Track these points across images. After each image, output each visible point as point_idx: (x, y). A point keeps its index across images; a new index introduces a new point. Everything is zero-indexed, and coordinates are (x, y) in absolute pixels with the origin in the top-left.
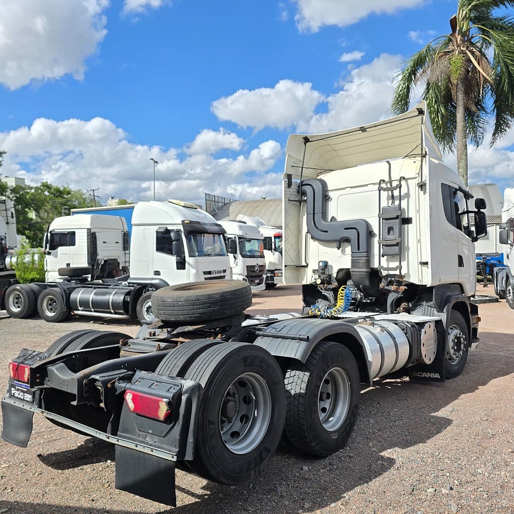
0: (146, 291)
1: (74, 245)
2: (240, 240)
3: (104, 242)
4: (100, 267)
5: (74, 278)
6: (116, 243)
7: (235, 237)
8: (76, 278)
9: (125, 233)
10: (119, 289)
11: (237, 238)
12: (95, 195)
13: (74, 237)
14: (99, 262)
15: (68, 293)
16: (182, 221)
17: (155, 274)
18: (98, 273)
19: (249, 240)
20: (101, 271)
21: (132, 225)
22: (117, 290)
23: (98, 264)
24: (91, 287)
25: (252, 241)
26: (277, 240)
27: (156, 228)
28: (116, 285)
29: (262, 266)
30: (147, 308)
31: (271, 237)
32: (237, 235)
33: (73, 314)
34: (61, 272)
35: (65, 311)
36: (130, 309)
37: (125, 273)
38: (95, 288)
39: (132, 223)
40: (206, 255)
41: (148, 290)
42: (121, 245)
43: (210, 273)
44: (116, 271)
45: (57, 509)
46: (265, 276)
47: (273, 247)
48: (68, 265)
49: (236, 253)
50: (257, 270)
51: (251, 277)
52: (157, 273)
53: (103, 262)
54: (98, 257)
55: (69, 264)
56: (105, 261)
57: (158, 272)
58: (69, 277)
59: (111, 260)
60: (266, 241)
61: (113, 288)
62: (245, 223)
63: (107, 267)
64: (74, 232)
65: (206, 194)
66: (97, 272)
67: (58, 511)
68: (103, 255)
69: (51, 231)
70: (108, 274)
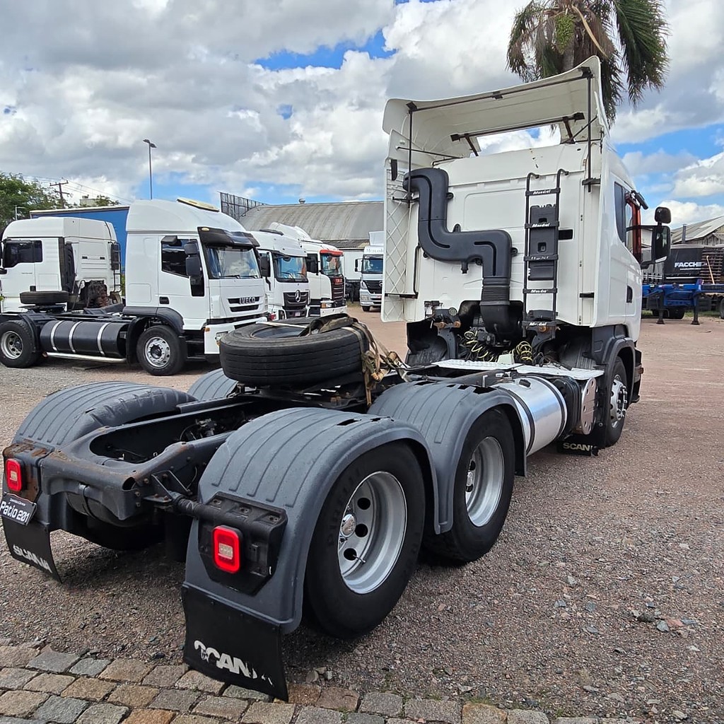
0: (148, 325)
1: (41, 261)
2: (275, 258)
3: (84, 258)
4: (79, 293)
5: (43, 307)
6: (101, 258)
7: (268, 253)
8: (47, 307)
9: (112, 245)
10: (110, 321)
11: (270, 254)
12: (63, 191)
13: (39, 249)
14: (78, 285)
15: (38, 327)
16: (198, 228)
17: (161, 303)
18: (78, 301)
19: (287, 258)
20: (81, 297)
21: (127, 233)
22: (107, 324)
23: (77, 288)
24: (71, 320)
25: (292, 258)
26: (325, 258)
27: (161, 237)
28: (105, 317)
29: (304, 293)
30: (152, 348)
31: (317, 255)
32: (271, 251)
33: (45, 356)
34: (24, 298)
35: (34, 352)
36: (127, 349)
37: (115, 301)
38: (75, 321)
39: (127, 229)
40: (232, 276)
41: (152, 325)
42: (108, 261)
43: (237, 301)
44: (103, 298)
45: (65, 608)
46: (308, 308)
47: (320, 269)
48: (33, 288)
49: (269, 276)
50: (298, 299)
51: (290, 308)
52: (164, 300)
53: (83, 285)
54: (77, 278)
55: (35, 287)
56: (87, 284)
57: (166, 298)
58: (37, 305)
59: (95, 282)
60: (309, 260)
61: (102, 321)
62: (282, 234)
63: (90, 292)
64: (40, 242)
65: (221, 193)
66: (76, 299)
67: (67, 610)
68: (83, 274)
69: (5, 240)
70: (91, 303)
